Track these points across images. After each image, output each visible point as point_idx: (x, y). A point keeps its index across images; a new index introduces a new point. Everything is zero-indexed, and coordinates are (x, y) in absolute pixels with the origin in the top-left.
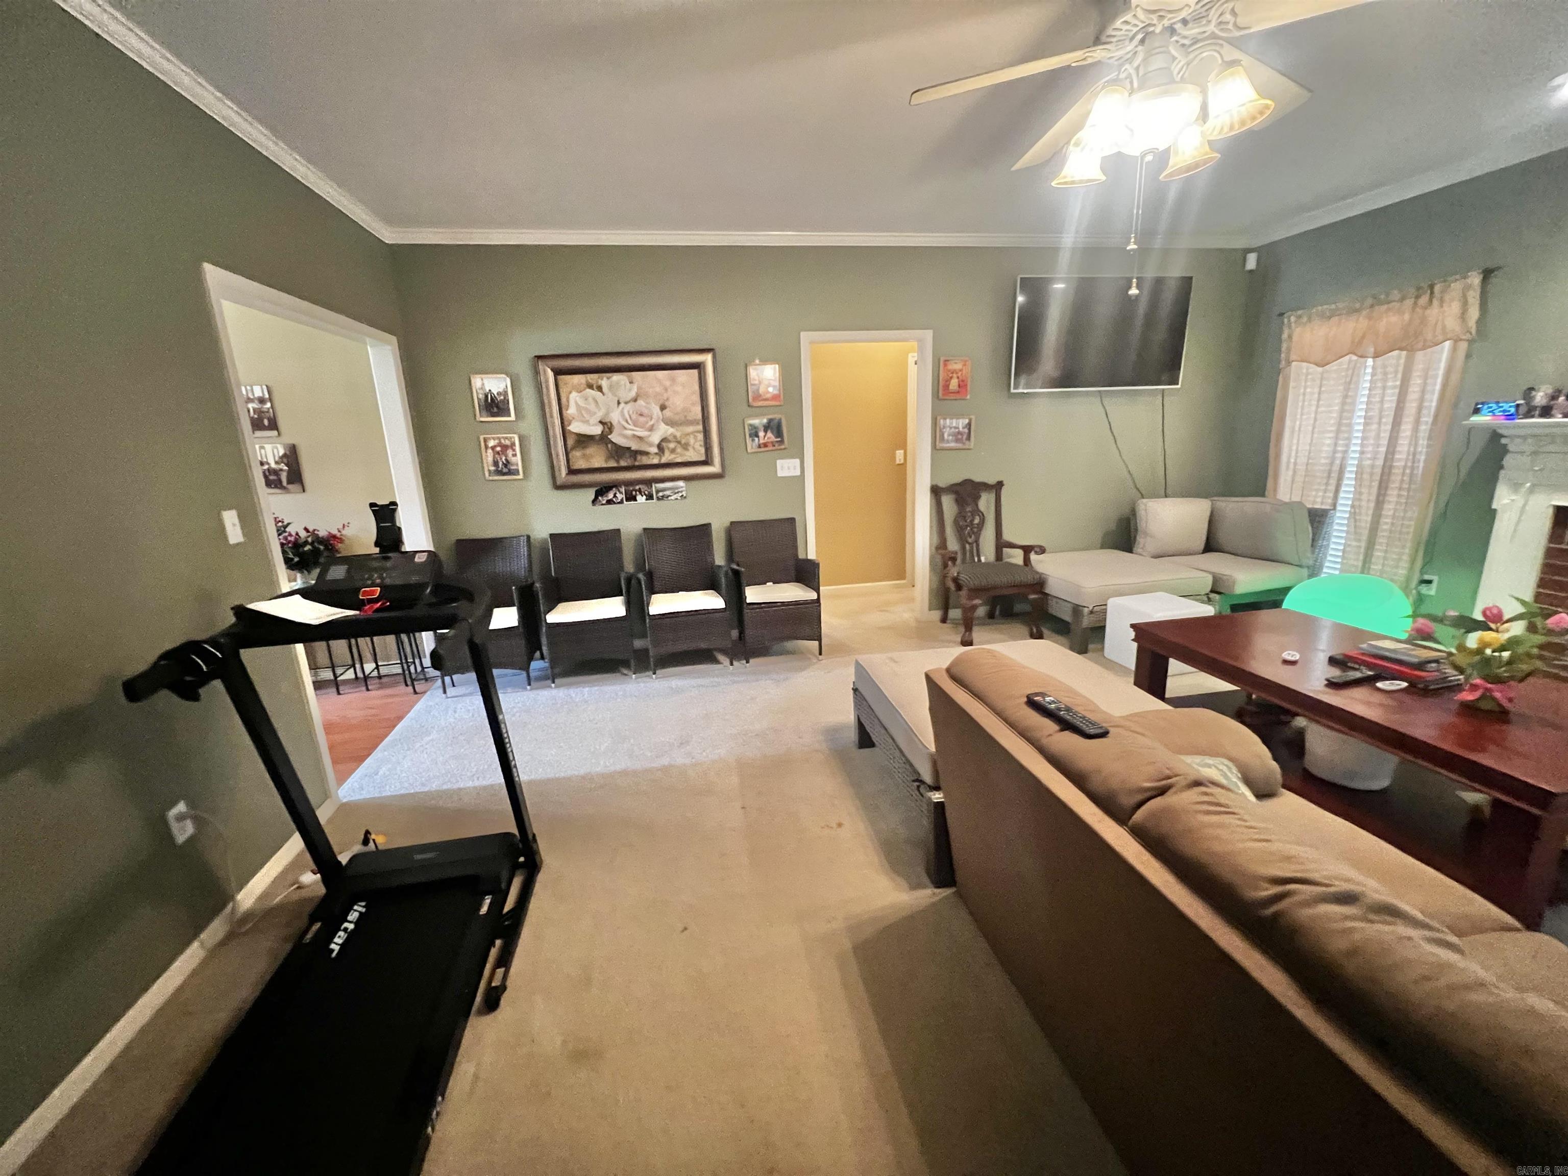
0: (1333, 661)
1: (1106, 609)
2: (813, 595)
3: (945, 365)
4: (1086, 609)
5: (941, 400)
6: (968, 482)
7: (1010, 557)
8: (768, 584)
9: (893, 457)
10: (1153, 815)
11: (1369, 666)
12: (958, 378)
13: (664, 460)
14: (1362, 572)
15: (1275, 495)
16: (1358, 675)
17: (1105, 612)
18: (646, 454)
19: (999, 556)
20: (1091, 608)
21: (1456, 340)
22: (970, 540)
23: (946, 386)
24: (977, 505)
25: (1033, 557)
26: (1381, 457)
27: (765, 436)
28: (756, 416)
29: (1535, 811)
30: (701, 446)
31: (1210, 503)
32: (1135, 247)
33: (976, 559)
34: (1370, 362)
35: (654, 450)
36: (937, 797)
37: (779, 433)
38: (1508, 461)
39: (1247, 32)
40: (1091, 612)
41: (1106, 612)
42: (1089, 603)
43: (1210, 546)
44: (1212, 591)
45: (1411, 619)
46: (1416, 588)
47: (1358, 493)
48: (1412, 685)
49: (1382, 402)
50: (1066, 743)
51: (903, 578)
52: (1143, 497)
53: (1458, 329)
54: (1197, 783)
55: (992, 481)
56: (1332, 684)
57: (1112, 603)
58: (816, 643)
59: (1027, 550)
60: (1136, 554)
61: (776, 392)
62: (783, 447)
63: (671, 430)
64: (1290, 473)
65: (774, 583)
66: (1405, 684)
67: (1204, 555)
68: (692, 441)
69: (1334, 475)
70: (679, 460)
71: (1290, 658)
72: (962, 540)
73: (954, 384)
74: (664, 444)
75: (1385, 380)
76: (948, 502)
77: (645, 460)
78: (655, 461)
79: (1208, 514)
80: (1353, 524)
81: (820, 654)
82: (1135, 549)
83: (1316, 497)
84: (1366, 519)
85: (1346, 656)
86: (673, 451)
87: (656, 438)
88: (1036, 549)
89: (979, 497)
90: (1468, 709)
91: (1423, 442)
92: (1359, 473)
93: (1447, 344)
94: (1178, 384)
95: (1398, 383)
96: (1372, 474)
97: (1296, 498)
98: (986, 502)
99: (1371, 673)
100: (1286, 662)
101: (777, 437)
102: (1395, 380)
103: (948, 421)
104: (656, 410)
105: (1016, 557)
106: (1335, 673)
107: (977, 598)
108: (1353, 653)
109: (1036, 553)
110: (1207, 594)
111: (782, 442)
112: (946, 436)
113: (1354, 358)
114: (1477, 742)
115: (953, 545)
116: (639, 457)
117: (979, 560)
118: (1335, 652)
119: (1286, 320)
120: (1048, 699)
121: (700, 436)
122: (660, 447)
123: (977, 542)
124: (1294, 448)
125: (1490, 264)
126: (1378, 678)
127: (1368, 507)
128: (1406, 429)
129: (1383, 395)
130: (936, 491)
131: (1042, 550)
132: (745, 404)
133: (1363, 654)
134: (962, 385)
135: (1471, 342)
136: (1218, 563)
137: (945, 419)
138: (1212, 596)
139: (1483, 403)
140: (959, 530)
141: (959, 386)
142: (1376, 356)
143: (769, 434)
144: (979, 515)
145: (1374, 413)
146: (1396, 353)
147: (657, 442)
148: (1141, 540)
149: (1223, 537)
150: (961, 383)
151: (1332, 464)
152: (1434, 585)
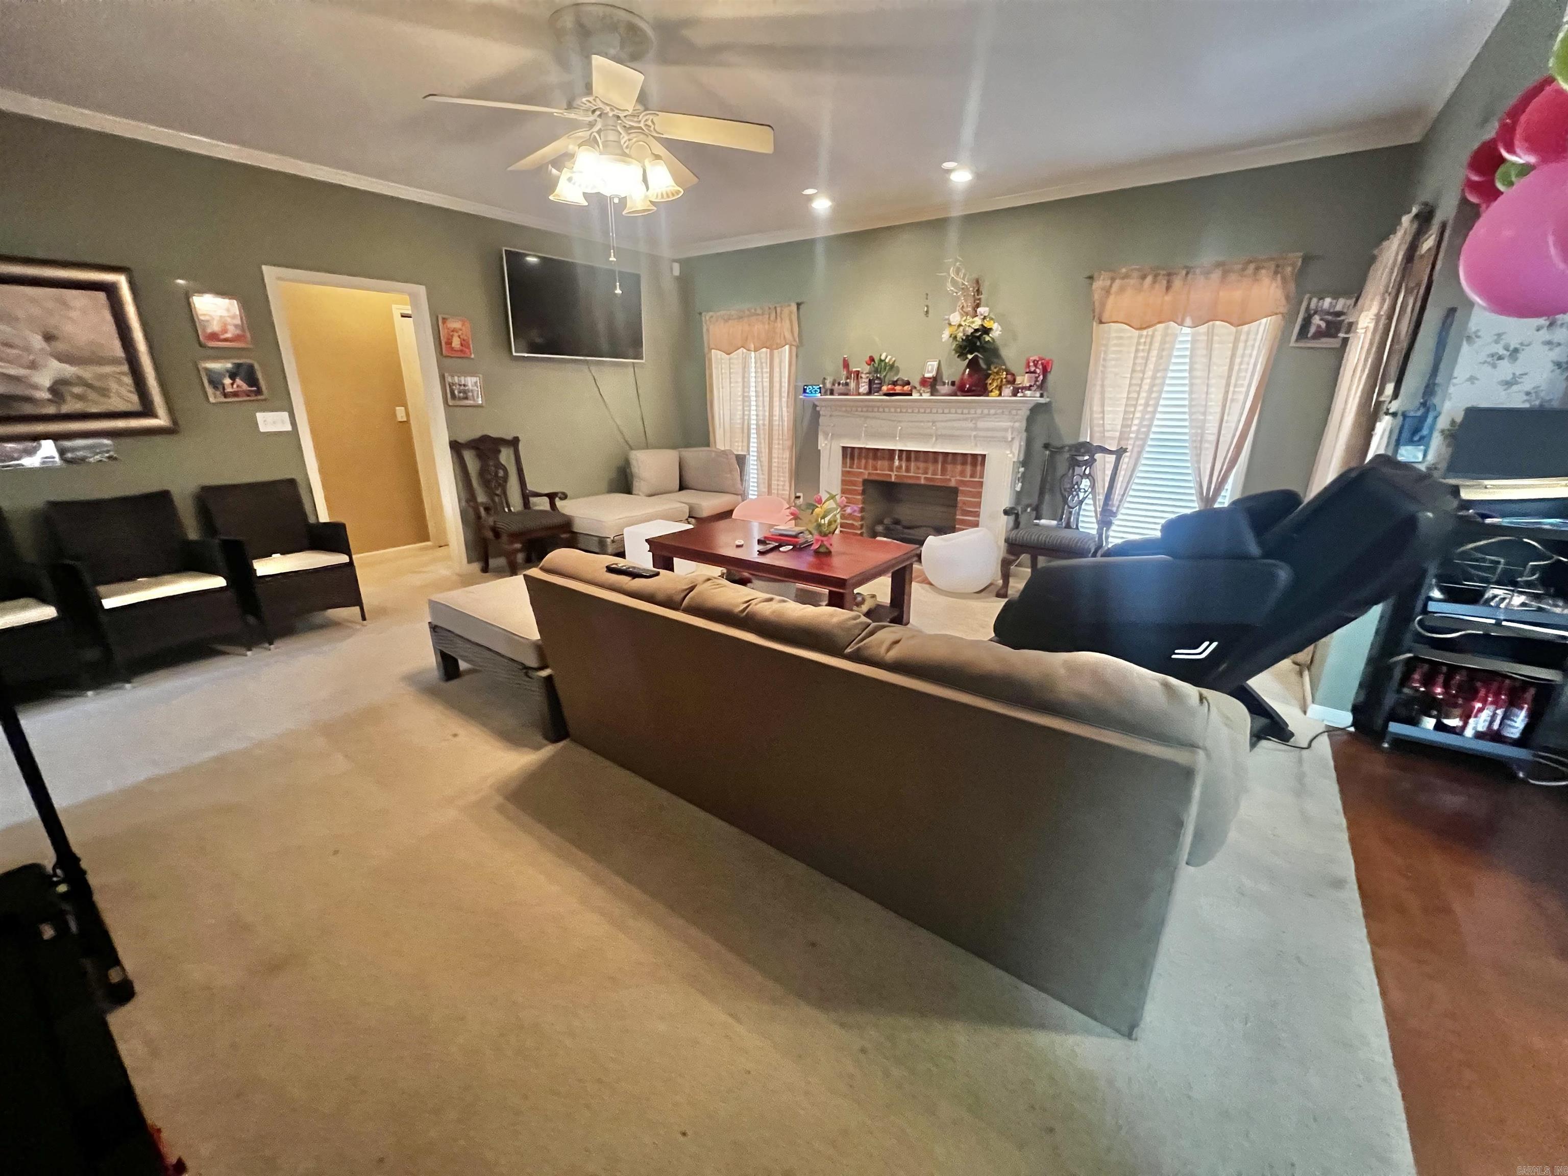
0: (760, 542)
1: (623, 537)
2: (343, 559)
3: (444, 323)
4: (608, 539)
5: (447, 357)
6: (485, 439)
7: (535, 505)
8: (274, 556)
9: (394, 415)
10: (691, 598)
11: (775, 541)
12: (459, 337)
13: (65, 409)
14: (768, 495)
15: (716, 446)
16: (771, 546)
17: (622, 540)
18: (29, 399)
19: (526, 504)
20: (612, 538)
21: (791, 345)
22: (498, 492)
23: (449, 343)
24: (498, 459)
25: (559, 503)
26: (767, 418)
27: (232, 384)
28: (215, 358)
29: (841, 591)
30: (130, 392)
31: (678, 453)
32: (615, 260)
33: (506, 510)
34: (753, 353)
35: (46, 395)
36: (545, 673)
37: (252, 380)
38: (821, 420)
39: (662, 136)
40: (613, 541)
41: (624, 540)
42: (611, 534)
43: (682, 487)
44: (689, 517)
45: (794, 521)
46: (794, 502)
47: (759, 443)
48: (794, 546)
49: (762, 382)
50: (638, 584)
51: (427, 539)
52: (632, 449)
53: (791, 338)
54: (709, 580)
55: (509, 436)
56: (761, 553)
57: (626, 531)
58: (357, 609)
59: (552, 497)
60: (635, 495)
61: (238, 332)
62: (259, 397)
63: (69, 370)
64: (722, 429)
65: (281, 554)
66: (791, 547)
67: (680, 492)
68: (114, 386)
69: (746, 431)
70: (94, 410)
71: (739, 544)
72: (491, 493)
73: (456, 343)
74: (63, 389)
75: (762, 368)
76: (469, 457)
77: (28, 409)
78: (51, 410)
79: (678, 459)
80: (759, 465)
81: (364, 618)
82: (634, 492)
83: (738, 446)
84: (765, 459)
85: (765, 538)
86: (80, 397)
87: (44, 378)
88: (560, 495)
89: (500, 451)
90: (817, 553)
91: (785, 409)
92: (758, 429)
93: (787, 347)
94: (643, 359)
95: (768, 370)
96: (764, 429)
97: (727, 448)
98: (506, 456)
99: (777, 544)
100: (738, 546)
101: (251, 385)
102: (767, 368)
103: (456, 379)
104: (37, 341)
105: (542, 504)
106: (761, 548)
107: (516, 542)
108: (768, 535)
109: (561, 499)
110: (687, 519)
111: (259, 392)
112: (456, 392)
113: (745, 350)
114: (820, 566)
115: (481, 498)
116: (15, 405)
117: (510, 510)
118: (761, 537)
119: (703, 318)
120: (620, 565)
121: (128, 380)
122: (53, 390)
123: (505, 493)
124: (721, 412)
125: (799, 301)
126: (780, 546)
127: (765, 451)
128: (776, 399)
129: (762, 378)
130: (456, 447)
131: (564, 497)
132: (197, 345)
133: (772, 535)
134: (464, 343)
135: (797, 347)
136: (688, 497)
137: (453, 376)
138: (690, 520)
139: (807, 386)
140: (486, 483)
141: (462, 345)
142: (755, 351)
143: (238, 381)
144: (501, 469)
145: (760, 389)
146: (764, 350)
147: (47, 383)
148: (637, 485)
149: (690, 478)
150: (463, 342)
151: (743, 424)
152: (802, 498)
